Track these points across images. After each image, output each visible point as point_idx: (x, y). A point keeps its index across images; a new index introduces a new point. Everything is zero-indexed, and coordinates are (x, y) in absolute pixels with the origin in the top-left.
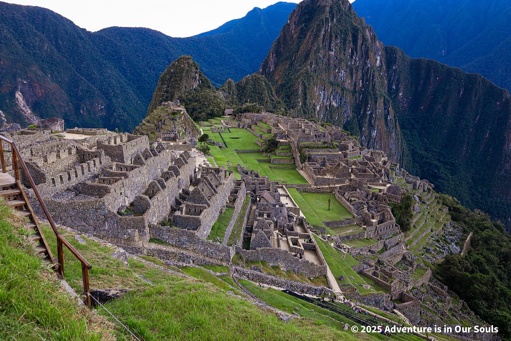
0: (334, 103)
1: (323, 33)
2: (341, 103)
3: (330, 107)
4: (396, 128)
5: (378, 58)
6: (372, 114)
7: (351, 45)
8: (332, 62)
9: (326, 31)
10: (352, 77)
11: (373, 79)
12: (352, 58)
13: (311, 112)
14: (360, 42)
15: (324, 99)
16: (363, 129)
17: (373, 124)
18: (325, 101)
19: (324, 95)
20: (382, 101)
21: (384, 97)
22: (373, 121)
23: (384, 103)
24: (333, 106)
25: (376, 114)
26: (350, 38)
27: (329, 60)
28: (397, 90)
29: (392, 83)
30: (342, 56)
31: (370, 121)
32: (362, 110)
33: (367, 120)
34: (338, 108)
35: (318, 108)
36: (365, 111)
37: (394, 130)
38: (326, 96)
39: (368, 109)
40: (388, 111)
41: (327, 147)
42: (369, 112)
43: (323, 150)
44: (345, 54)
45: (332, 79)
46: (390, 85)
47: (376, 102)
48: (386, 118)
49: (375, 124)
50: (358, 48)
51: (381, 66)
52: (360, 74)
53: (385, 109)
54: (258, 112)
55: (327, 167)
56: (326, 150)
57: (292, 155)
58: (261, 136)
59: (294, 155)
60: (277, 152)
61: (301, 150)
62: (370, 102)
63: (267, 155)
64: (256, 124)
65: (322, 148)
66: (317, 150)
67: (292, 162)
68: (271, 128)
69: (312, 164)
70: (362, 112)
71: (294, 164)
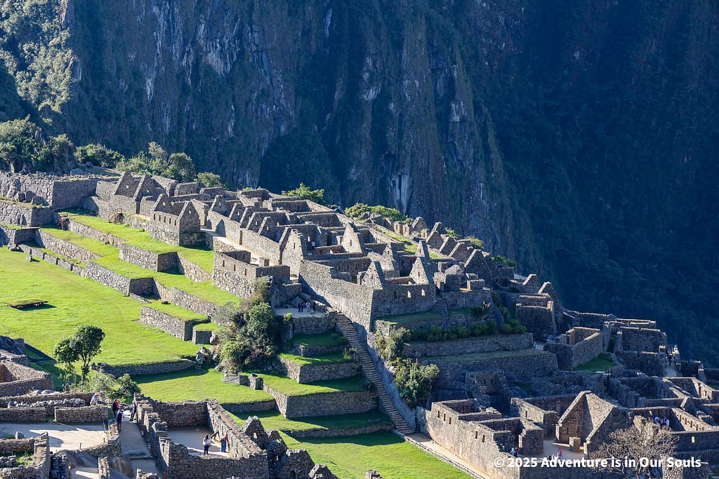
0: (213, 58)
2: (241, 54)
3: (196, 78)
4: (488, 160)
6: (383, 99)
13: (129, 112)
16: (353, 174)
17: (393, 148)
18: (176, 48)
22: (391, 134)
23: (430, 44)
24: (209, 70)
25: (401, 99)
32: (340, 83)
33: (365, 129)
34: (230, 79)
35: (149, 87)
36: (354, 88)
37: (480, 171)
39: (366, 76)
40: (450, 83)
41: (489, 332)
42: (371, 95)
43: (477, 344)
47: (398, 45)
48: (443, 117)
49: (401, 147)
54: (47, 166)
55: (531, 415)
56: (487, 342)
57: (360, 375)
58: (146, 289)
59: (370, 375)
60: (294, 363)
61: (399, 351)
62: (371, 46)
63: (245, 382)
64: (65, 226)
65: (472, 335)
66: (459, 345)
67: (370, 405)
68: (171, 245)
69: (467, 412)
70: (338, 95)
71: (378, 412)
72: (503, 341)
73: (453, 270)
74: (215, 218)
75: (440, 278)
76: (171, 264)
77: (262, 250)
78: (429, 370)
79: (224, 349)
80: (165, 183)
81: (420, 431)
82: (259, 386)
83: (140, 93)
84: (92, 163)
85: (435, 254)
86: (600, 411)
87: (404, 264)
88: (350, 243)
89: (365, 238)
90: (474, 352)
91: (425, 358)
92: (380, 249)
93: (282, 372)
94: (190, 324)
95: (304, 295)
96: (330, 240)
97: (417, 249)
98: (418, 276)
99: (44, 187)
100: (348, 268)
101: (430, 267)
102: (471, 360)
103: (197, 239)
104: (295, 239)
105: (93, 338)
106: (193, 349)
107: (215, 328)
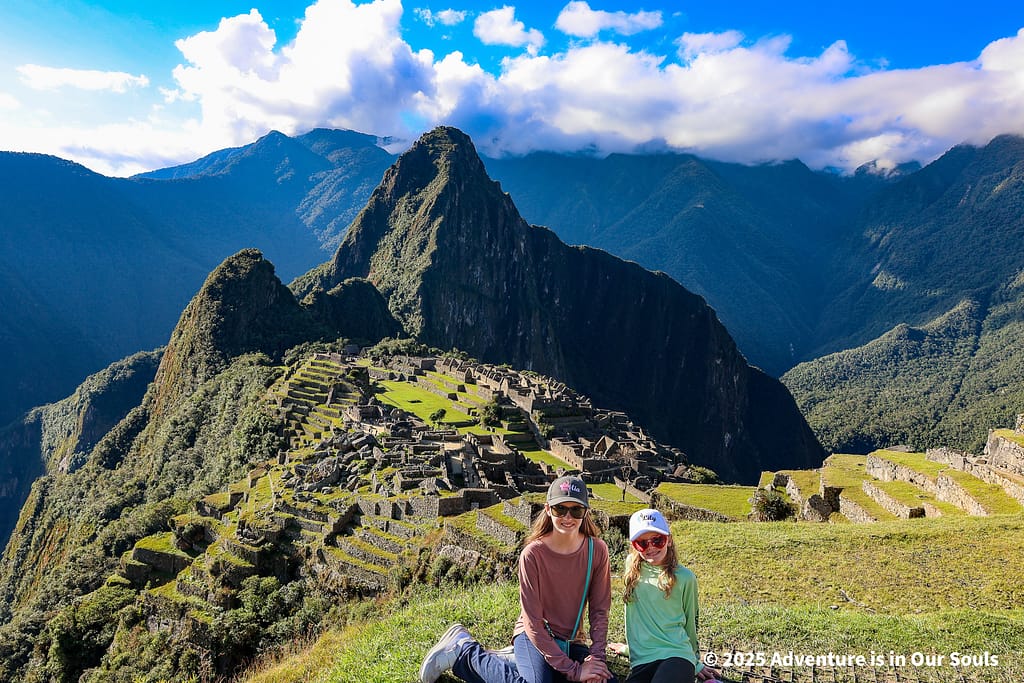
0: (468, 320)
1: (448, 207)
2: (477, 319)
3: (462, 326)
4: (559, 357)
5: (522, 244)
6: (524, 335)
7: (489, 226)
8: (462, 252)
9: (453, 204)
10: (492, 277)
11: (523, 280)
12: (491, 247)
14: (501, 222)
15: (454, 313)
18: (456, 316)
19: (454, 308)
20: (537, 314)
21: (540, 309)
22: (527, 347)
23: (540, 317)
24: (467, 324)
25: (530, 335)
26: (486, 216)
27: (459, 249)
28: (552, 295)
29: (544, 284)
30: (476, 245)
31: (522, 346)
32: (510, 330)
33: (518, 345)
34: (473, 327)
35: (447, 329)
36: (515, 332)
37: (556, 361)
38: (457, 308)
39: (519, 328)
40: (547, 330)
41: (570, 415)
42: (520, 334)
44: (480, 241)
45: (464, 282)
46: (540, 288)
47: (530, 318)
48: (544, 342)
49: (530, 351)
50: (499, 231)
51: (526, 257)
52: (503, 273)
53: (542, 327)
54: (419, 354)
55: (586, 444)
56: (571, 418)
57: (528, 428)
58: (453, 397)
59: (531, 428)
60: (505, 424)
61: (541, 421)
62: (521, 318)
63: (489, 429)
64: (425, 375)
65: (566, 416)
66: (560, 419)
67: (530, 438)
68: (463, 383)
69: (564, 441)
70: (509, 334)
71: (533, 441)
72: (577, 418)
73: (559, 393)
74: (477, 374)
75: (555, 396)
76: (462, 389)
77: (494, 385)
78: (551, 427)
79: (482, 418)
80: (459, 361)
81: (548, 448)
82: (494, 431)
83: (444, 331)
84: (433, 354)
85: (552, 388)
86: (610, 443)
87: (542, 391)
88: (524, 384)
89: (529, 382)
90: (566, 421)
91: (550, 423)
92: (534, 386)
93: (501, 426)
94: (470, 409)
95: (508, 401)
96: (517, 382)
97: (546, 387)
98: (547, 395)
99: (418, 361)
100: (524, 392)
101: (551, 392)
102: (565, 424)
103: (471, 380)
104: (505, 382)
105: (443, 413)
106: (471, 418)
107: (478, 411)
